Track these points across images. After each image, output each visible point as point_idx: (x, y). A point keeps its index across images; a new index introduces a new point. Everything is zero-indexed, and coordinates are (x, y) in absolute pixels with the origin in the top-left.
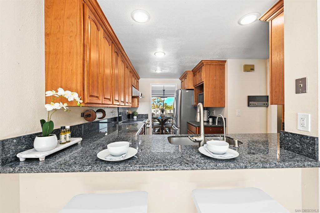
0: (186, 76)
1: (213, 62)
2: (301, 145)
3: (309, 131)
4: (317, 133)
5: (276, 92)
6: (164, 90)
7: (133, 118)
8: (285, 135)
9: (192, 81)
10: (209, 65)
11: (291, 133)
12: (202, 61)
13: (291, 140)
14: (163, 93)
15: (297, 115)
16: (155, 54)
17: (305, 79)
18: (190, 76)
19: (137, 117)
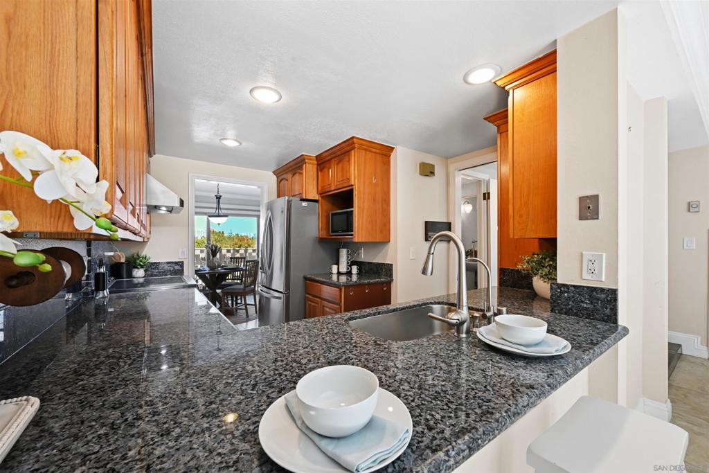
0: (301, 168)
1: (373, 145)
2: (591, 303)
3: (603, 280)
4: (617, 283)
5: (521, 216)
6: (218, 198)
7: (130, 275)
8: (562, 289)
9: (315, 182)
10: (366, 150)
11: (574, 286)
12: (353, 138)
13: (573, 297)
14: (215, 205)
15: (582, 254)
16: (251, 91)
17: (597, 197)
18: (310, 169)
19: (146, 271)
